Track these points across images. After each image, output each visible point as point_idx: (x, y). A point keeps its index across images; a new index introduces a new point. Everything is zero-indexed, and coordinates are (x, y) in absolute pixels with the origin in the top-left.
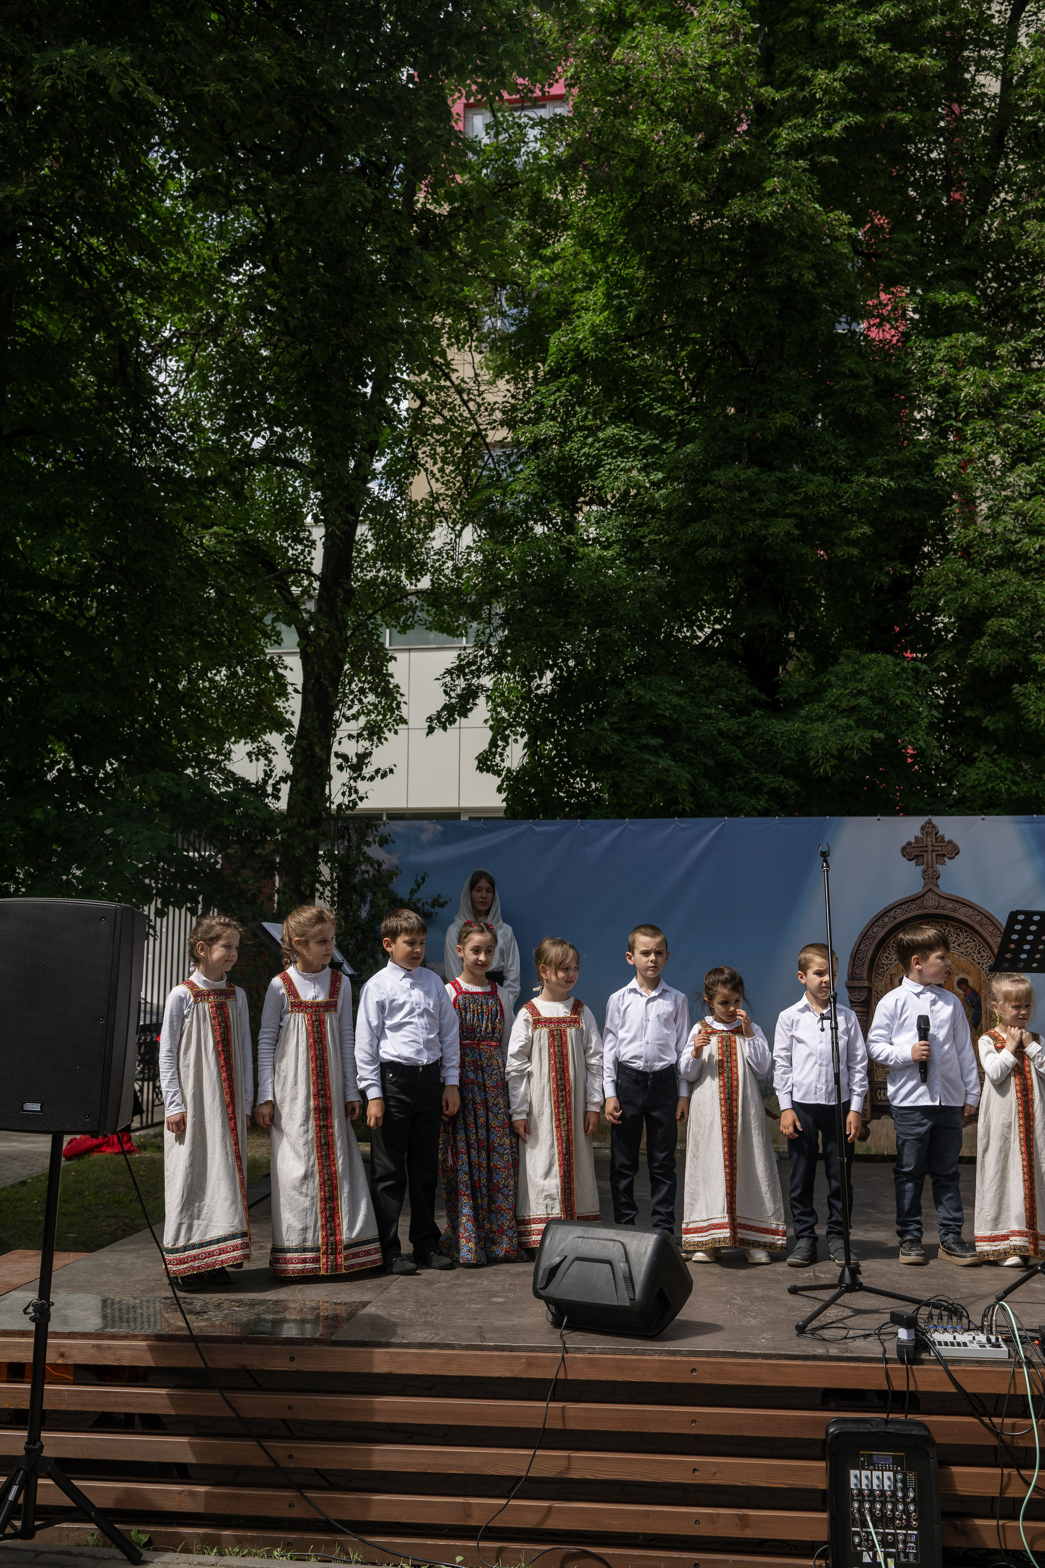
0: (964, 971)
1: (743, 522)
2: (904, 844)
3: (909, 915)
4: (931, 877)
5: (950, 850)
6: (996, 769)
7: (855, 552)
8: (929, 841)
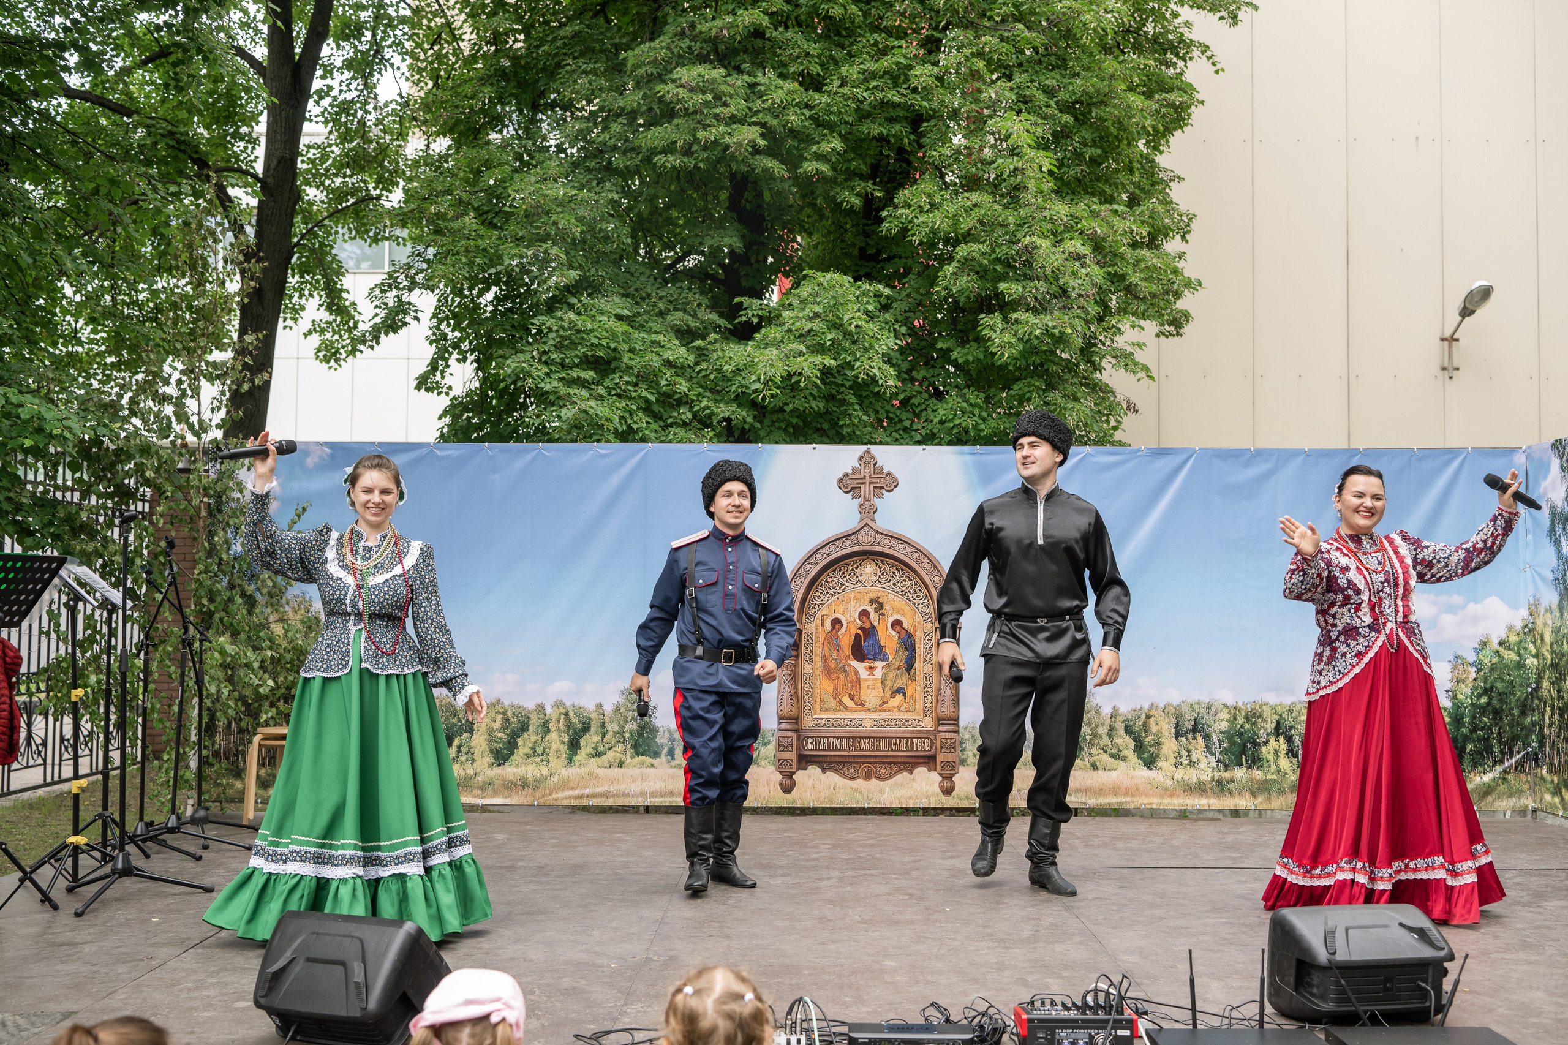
0: (898, 612)
1: (705, 127)
2: (840, 475)
3: (843, 552)
4: (868, 511)
5: (886, 483)
6: (964, 405)
7: (825, 168)
8: (867, 472)
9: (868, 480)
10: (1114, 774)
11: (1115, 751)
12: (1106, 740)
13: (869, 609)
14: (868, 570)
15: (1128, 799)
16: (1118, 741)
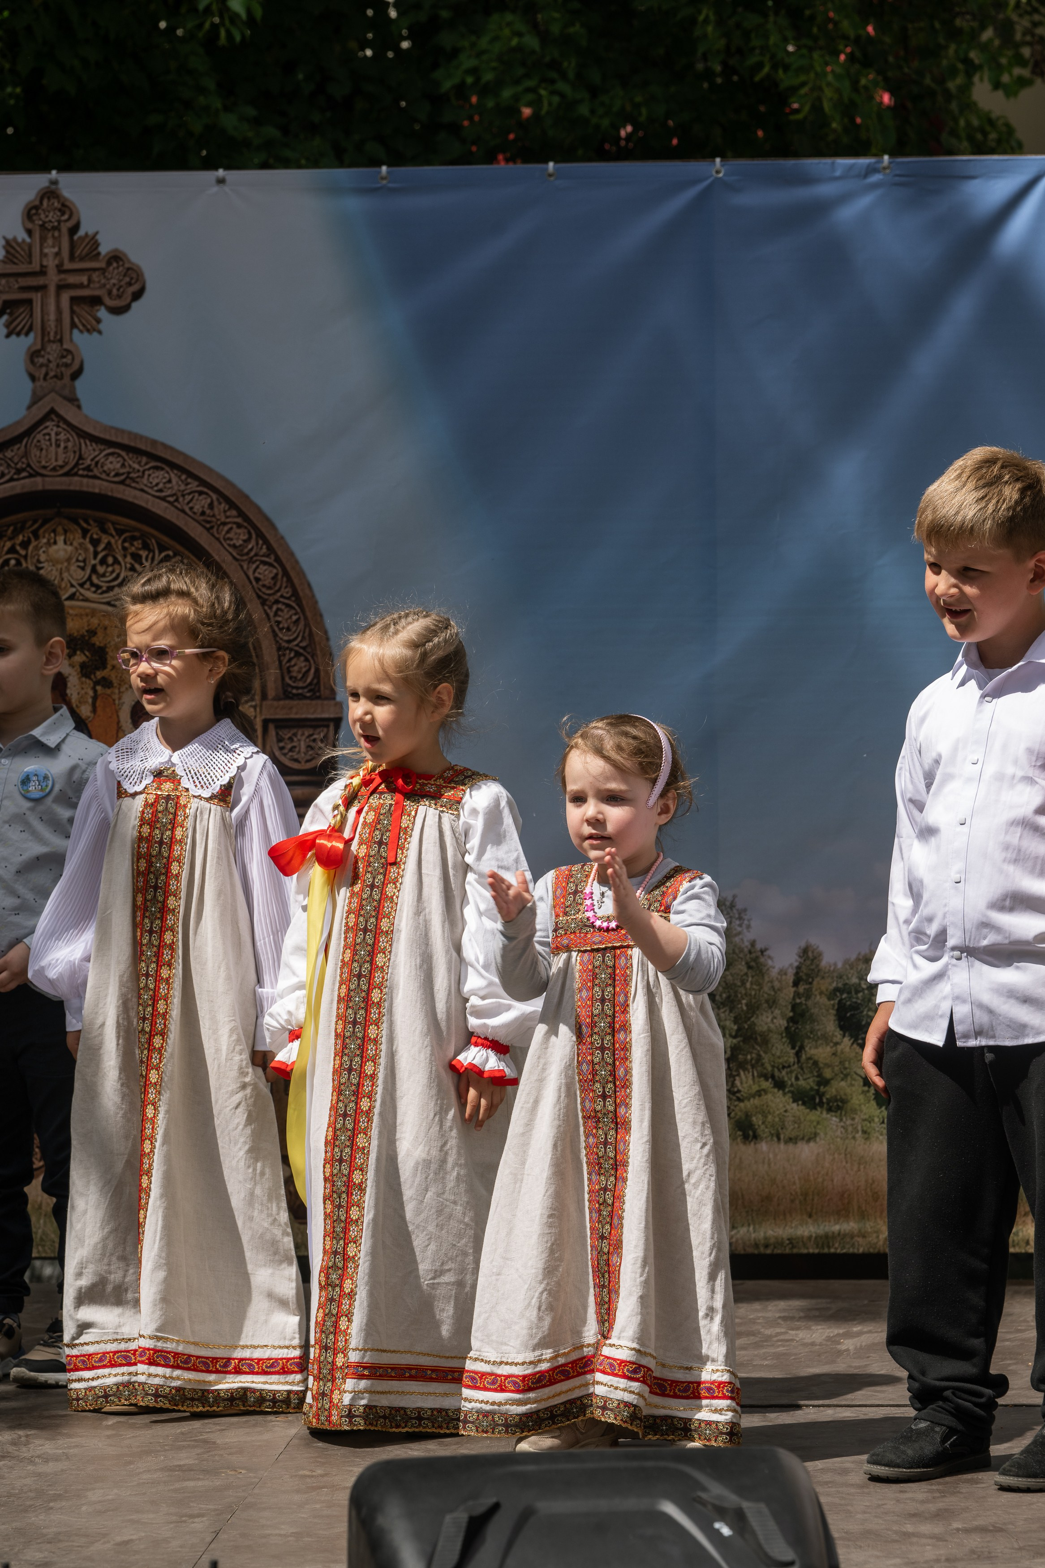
4: (53, 373)
5: (107, 285)
8: (49, 254)
9: (53, 278)
10: (806, 1152)
11: (807, 1083)
12: (781, 1050)
13: (66, 669)
14: (61, 549)
15: (850, 1226)
16: (821, 1052)
